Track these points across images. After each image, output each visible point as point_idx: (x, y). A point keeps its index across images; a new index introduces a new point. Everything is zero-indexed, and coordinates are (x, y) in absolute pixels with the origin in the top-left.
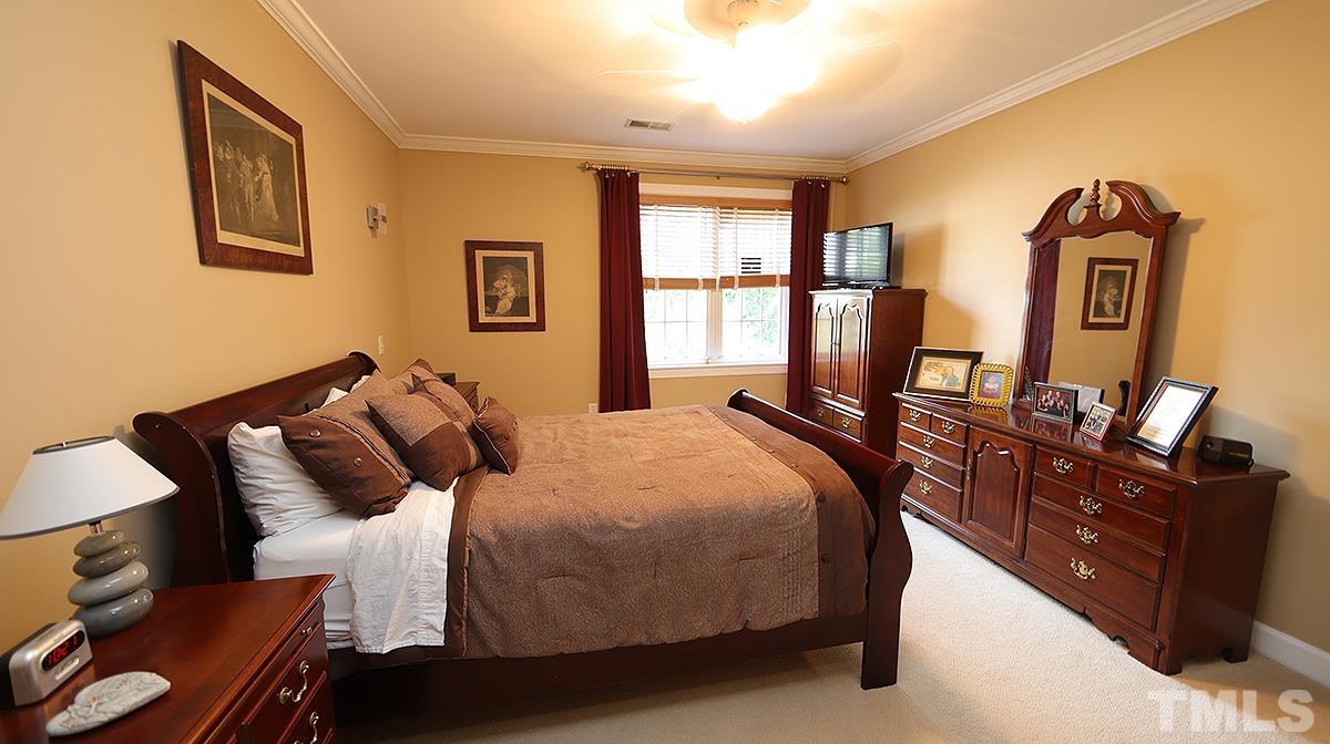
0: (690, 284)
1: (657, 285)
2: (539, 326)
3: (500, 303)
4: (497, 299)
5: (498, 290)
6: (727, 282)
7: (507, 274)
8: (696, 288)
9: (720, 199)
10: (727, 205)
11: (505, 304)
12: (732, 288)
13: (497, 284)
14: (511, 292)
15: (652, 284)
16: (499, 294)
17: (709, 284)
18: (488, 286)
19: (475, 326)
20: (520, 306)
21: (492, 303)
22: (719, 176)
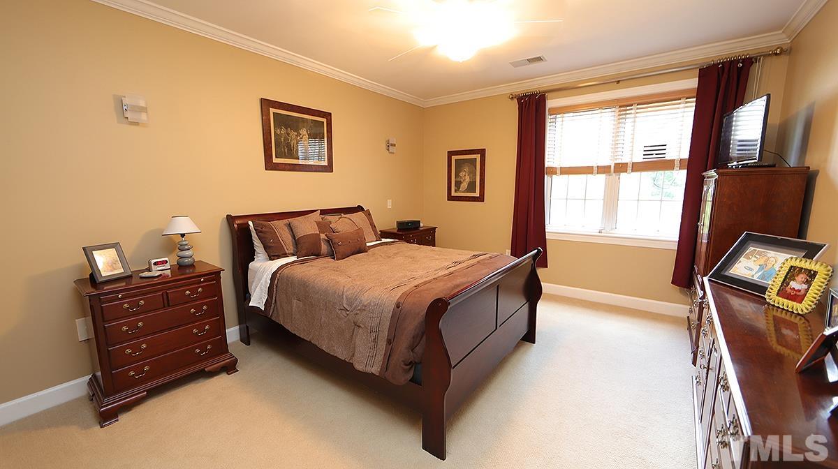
0: (587, 170)
1: (558, 171)
2: (481, 199)
3: (462, 185)
4: (460, 182)
5: (461, 177)
6: (621, 168)
7: (466, 169)
8: (592, 173)
9: (618, 100)
10: (624, 105)
11: (464, 185)
12: (626, 172)
13: (461, 174)
14: (468, 179)
15: (553, 171)
16: (462, 180)
17: (603, 170)
18: (457, 175)
19: (450, 198)
20: (471, 187)
21: (458, 184)
22: (618, 82)
